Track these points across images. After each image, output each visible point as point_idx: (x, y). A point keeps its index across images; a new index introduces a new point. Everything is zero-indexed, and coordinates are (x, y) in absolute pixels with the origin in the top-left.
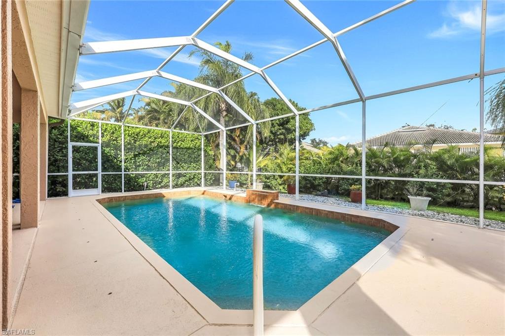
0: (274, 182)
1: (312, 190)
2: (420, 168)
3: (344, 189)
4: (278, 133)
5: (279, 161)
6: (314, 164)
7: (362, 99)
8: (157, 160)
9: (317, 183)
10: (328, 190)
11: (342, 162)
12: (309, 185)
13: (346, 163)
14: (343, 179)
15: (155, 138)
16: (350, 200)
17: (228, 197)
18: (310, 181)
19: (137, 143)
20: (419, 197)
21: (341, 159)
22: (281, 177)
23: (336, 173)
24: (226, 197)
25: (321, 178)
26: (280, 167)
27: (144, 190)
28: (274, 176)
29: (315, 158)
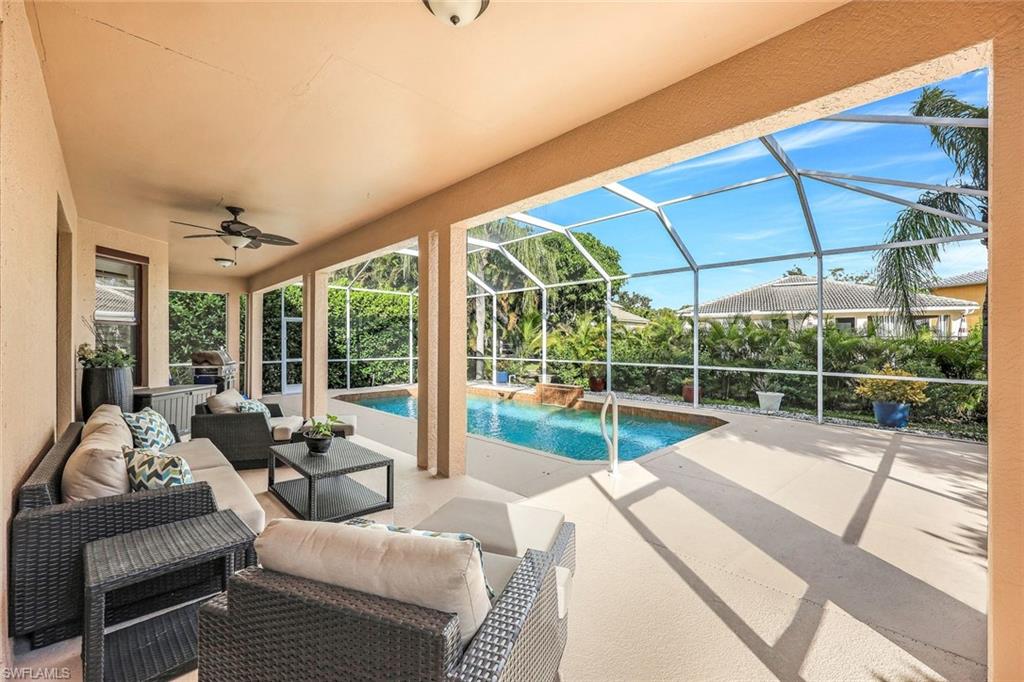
0: (566, 374)
1: (627, 385)
2: (781, 352)
3: (676, 384)
4: (568, 292)
5: (573, 340)
6: (630, 345)
7: (694, 268)
8: (388, 340)
9: (634, 375)
10: (652, 386)
11: (672, 343)
12: (622, 379)
13: (679, 345)
14: (673, 369)
15: (385, 306)
16: (682, 399)
17: (507, 396)
18: (624, 372)
19: (360, 314)
20: (769, 393)
21: (671, 338)
22: (577, 365)
23: (663, 360)
24: (502, 395)
25: (640, 369)
26: (575, 350)
27: (371, 385)
28: (566, 364)
29: (630, 337)
